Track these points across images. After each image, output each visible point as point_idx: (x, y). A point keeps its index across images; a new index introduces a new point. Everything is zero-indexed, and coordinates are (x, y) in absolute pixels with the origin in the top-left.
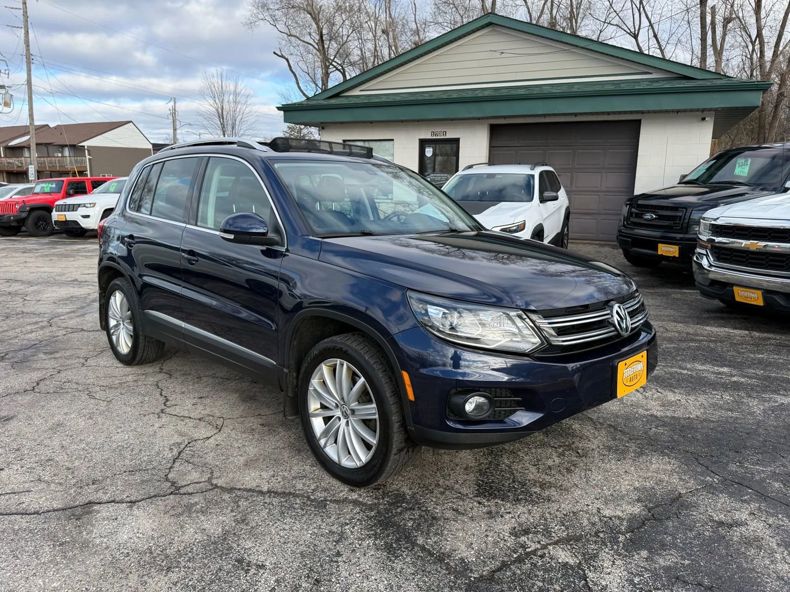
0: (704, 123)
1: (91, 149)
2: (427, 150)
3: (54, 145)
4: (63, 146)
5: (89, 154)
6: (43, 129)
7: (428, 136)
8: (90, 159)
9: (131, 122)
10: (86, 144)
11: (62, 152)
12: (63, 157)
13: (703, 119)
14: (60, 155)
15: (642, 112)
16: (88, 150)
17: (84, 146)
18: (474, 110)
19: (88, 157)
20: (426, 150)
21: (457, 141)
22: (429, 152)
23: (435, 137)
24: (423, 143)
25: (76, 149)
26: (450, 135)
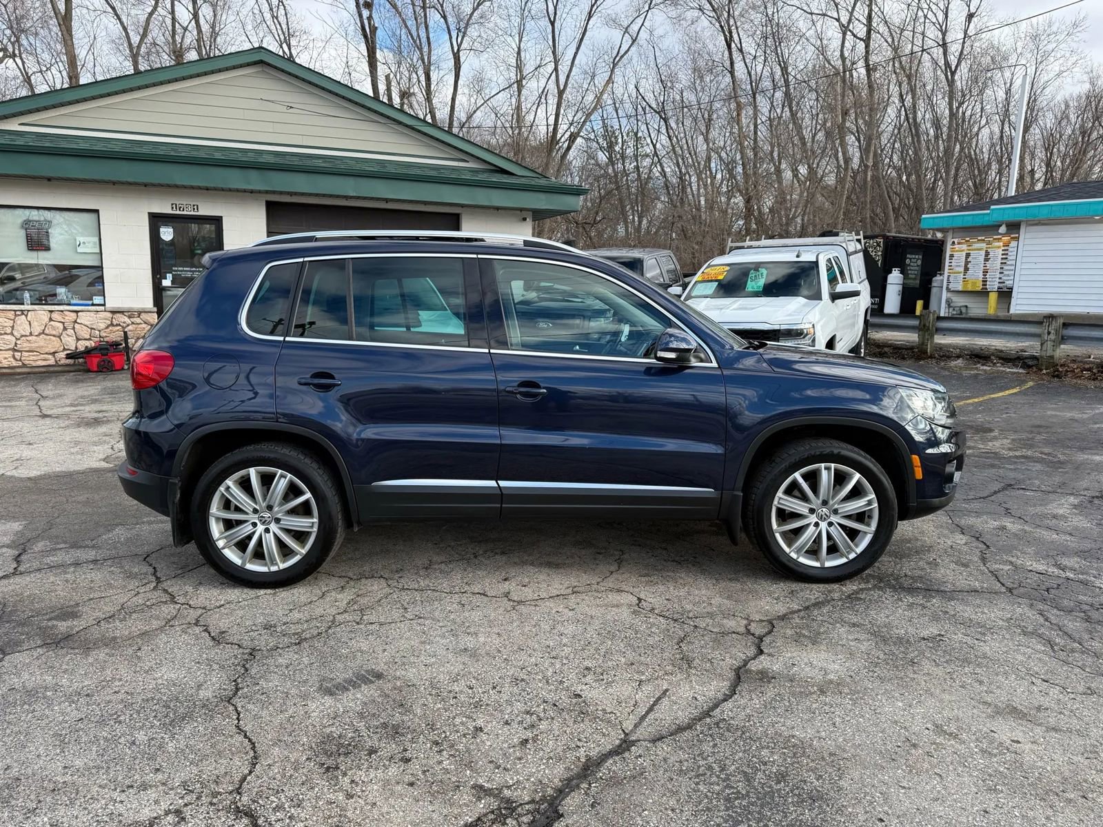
0: (524, 223)
2: (163, 230)
7: (167, 210)
13: (525, 219)
15: (462, 206)
18: (255, 181)
20: (161, 230)
21: (217, 221)
22: (167, 234)
23: (178, 212)
24: (156, 220)
26: (206, 210)
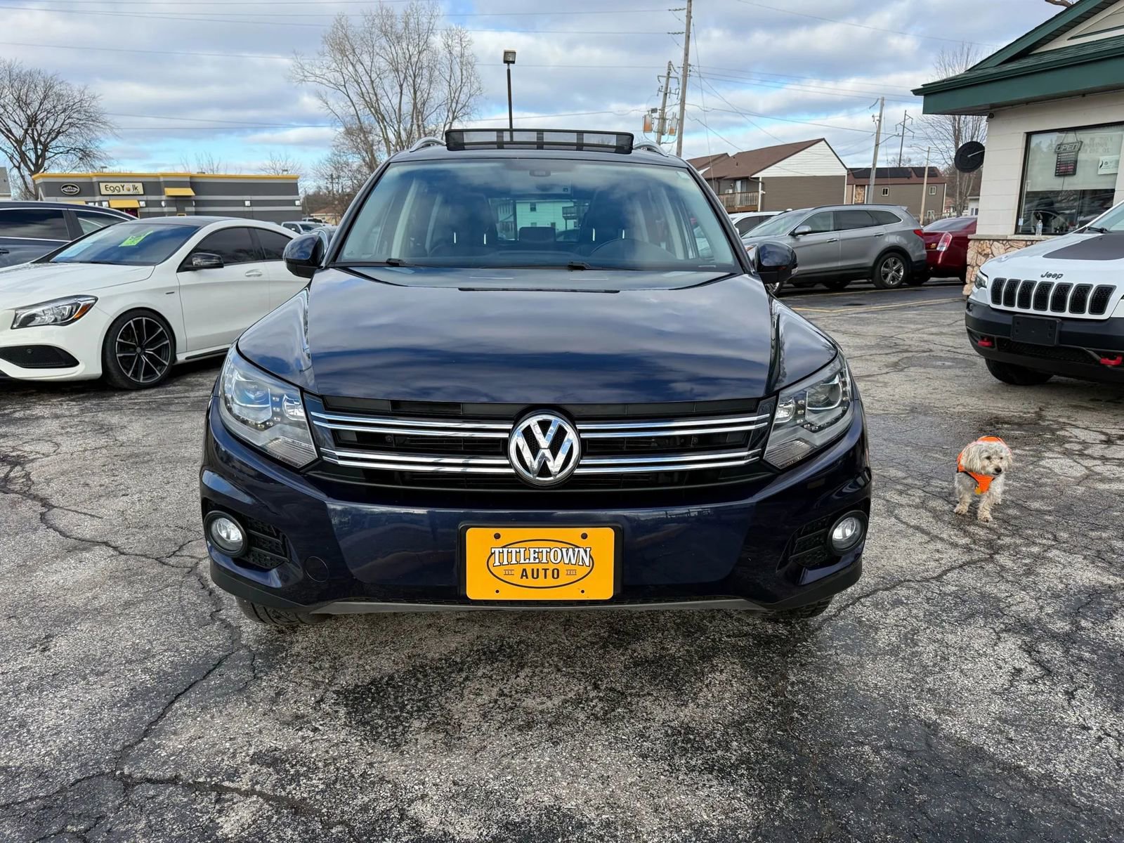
1: (766, 181)
3: (728, 179)
4: (735, 180)
5: (763, 189)
6: (722, 159)
8: (763, 195)
9: (824, 139)
10: (760, 175)
11: (734, 188)
12: (734, 193)
14: (731, 191)
16: (763, 183)
17: (758, 178)
19: (761, 192)
25: (749, 182)
